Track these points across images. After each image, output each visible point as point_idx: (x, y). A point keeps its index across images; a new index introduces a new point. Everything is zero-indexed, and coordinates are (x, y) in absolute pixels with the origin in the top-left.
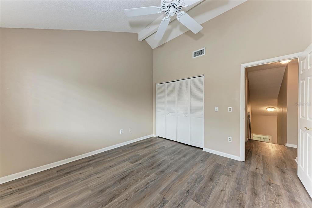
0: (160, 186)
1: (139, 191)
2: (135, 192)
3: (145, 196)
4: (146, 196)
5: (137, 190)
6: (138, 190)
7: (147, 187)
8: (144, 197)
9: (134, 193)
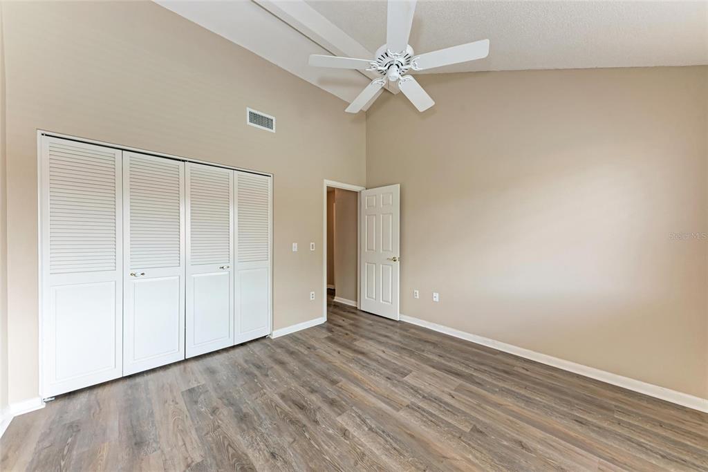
0: (380, 409)
1: (398, 447)
2: (401, 454)
3: (409, 434)
4: (409, 432)
5: (393, 451)
6: (395, 449)
7: (383, 432)
8: (412, 436)
9: (404, 456)
